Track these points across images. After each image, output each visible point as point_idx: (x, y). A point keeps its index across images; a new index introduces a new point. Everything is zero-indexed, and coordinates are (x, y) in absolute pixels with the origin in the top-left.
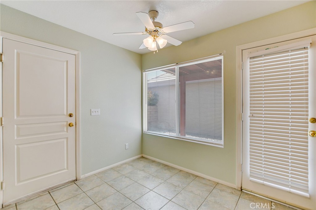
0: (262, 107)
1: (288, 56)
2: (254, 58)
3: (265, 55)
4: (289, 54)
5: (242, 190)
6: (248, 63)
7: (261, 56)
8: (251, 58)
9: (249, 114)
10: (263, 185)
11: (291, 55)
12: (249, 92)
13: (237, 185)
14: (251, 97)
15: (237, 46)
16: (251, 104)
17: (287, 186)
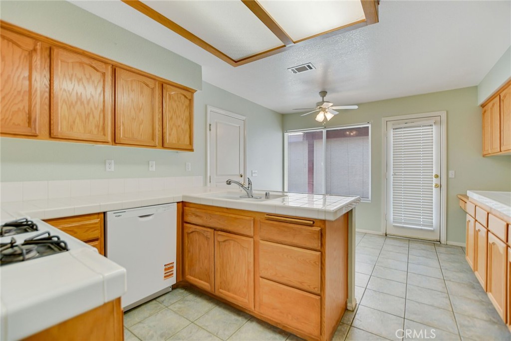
0: (402, 167)
1: (420, 130)
2: (396, 129)
3: (404, 128)
4: (421, 128)
5: (386, 235)
6: (391, 133)
7: (402, 128)
8: (394, 129)
9: (392, 173)
10: (403, 227)
11: (422, 129)
12: (392, 156)
13: (382, 232)
14: (393, 160)
15: (383, 118)
16: (393, 165)
17: (419, 225)
